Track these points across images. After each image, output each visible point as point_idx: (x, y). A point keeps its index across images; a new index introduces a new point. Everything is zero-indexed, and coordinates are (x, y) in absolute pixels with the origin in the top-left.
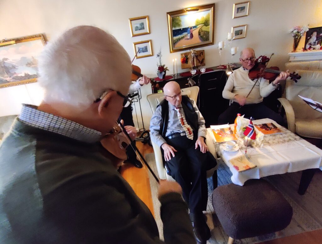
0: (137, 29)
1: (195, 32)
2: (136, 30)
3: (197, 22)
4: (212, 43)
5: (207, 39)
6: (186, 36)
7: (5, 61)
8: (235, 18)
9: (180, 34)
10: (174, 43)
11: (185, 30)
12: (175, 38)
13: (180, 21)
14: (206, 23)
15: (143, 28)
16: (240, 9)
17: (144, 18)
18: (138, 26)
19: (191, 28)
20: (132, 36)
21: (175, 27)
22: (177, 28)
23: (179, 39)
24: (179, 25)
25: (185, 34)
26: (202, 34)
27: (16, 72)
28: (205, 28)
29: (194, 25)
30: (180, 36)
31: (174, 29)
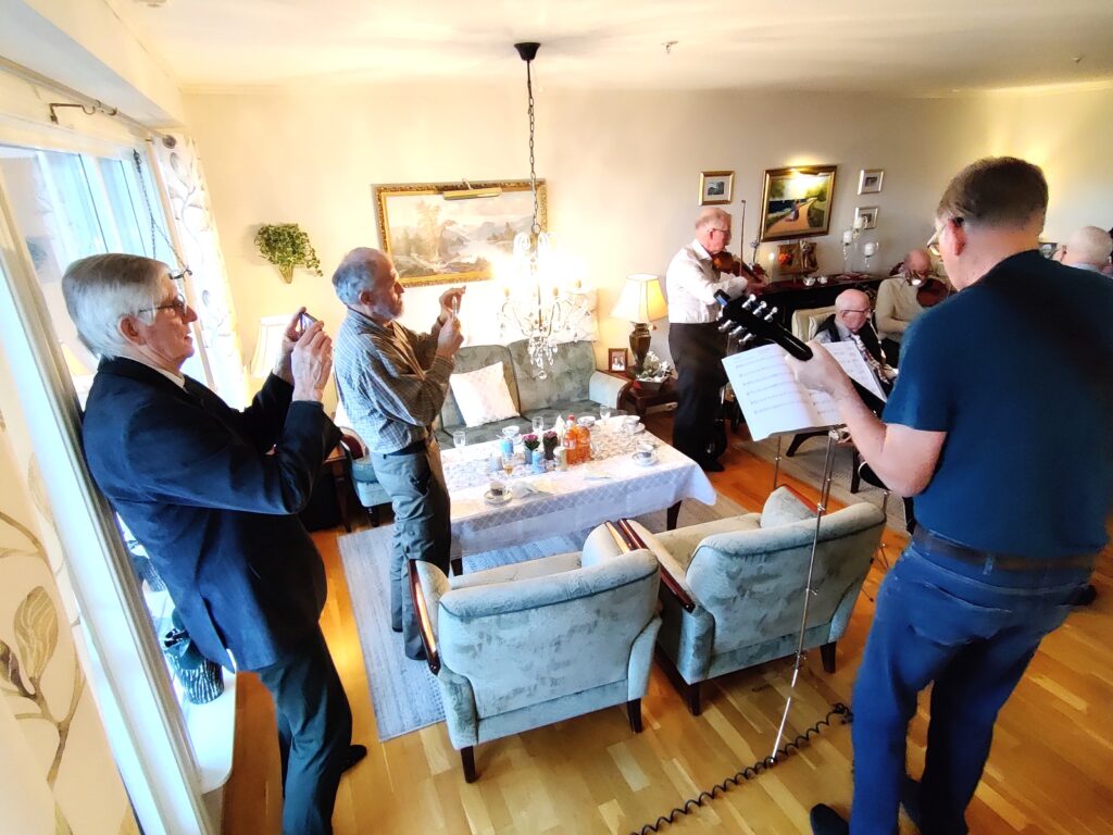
0: (711, 191)
1: (803, 210)
2: (710, 193)
3: (809, 193)
4: (826, 233)
5: (819, 224)
6: (789, 214)
7: (447, 228)
8: (863, 193)
9: (781, 210)
10: (769, 224)
11: (789, 204)
12: (771, 216)
13: (783, 187)
14: (821, 196)
15: (721, 192)
16: (870, 181)
17: (727, 174)
18: (715, 187)
19: (798, 202)
20: (700, 203)
21: (774, 196)
22: (777, 199)
23: (777, 219)
24: (781, 195)
25: (788, 210)
26: (812, 214)
27: (460, 252)
28: (818, 205)
29: (803, 197)
30: (778, 214)
31: (771, 200)
